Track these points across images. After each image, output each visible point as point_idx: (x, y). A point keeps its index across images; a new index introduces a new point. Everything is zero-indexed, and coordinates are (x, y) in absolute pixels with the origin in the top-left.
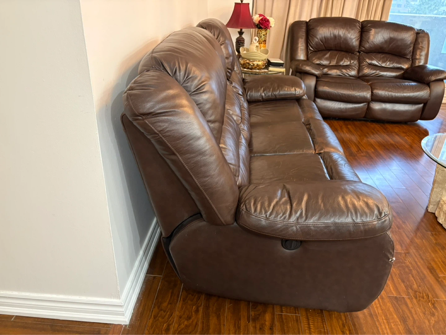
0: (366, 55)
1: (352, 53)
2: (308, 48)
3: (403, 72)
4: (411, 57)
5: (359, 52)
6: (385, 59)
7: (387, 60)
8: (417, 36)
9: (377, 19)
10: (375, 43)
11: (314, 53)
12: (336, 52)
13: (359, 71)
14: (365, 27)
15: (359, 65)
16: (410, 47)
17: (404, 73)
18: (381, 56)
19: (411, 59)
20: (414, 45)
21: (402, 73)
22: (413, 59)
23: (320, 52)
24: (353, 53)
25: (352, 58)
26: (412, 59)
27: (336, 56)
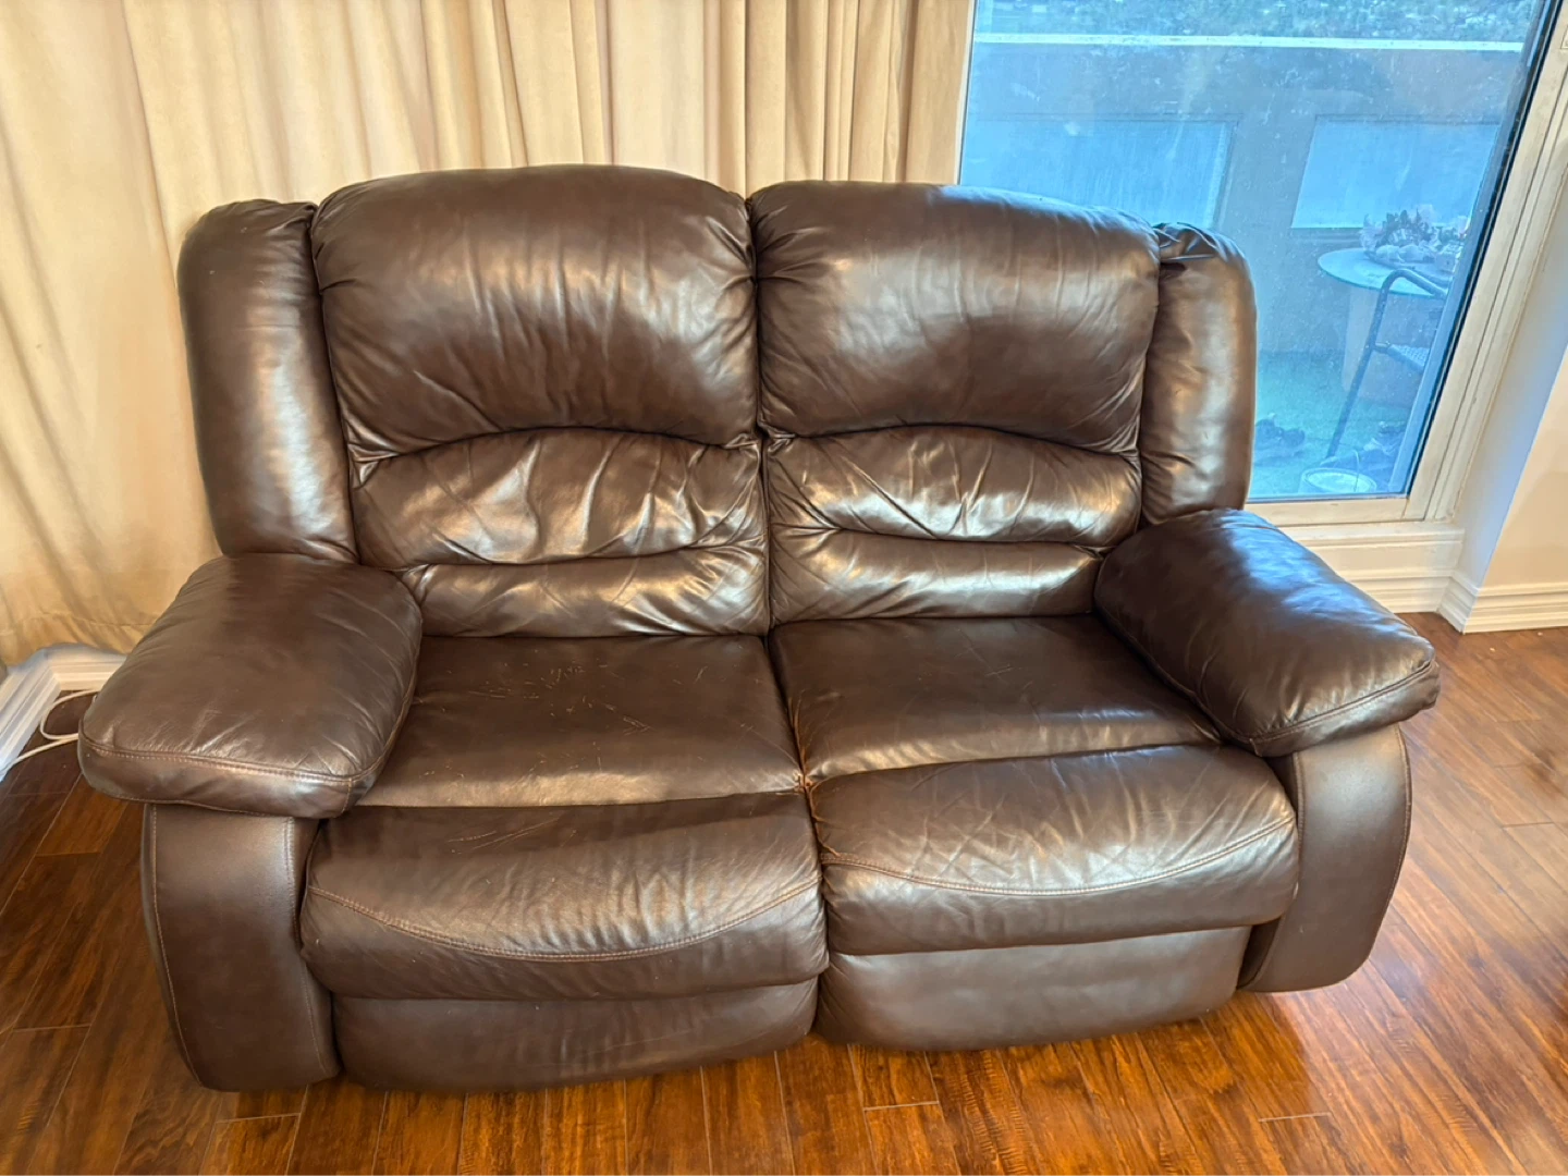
0: (812, 455)
1: (707, 446)
2: (351, 435)
3: (1084, 561)
4: (1133, 446)
5: (762, 435)
6: (955, 479)
7: (964, 486)
8: (1161, 289)
9: (877, 170)
10: (862, 370)
11: (399, 464)
12: (582, 445)
13: (771, 581)
14: (776, 244)
15: (771, 537)
16: (1126, 379)
17: (1090, 577)
18: (918, 453)
19: (1134, 459)
20: (1151, 355)
21: (1082, 573)
22: (1152, 458)
23: (452, 455)
24: (719, 447)
25: (707, 491)
26: (1141, 457)
27: (585, 480)
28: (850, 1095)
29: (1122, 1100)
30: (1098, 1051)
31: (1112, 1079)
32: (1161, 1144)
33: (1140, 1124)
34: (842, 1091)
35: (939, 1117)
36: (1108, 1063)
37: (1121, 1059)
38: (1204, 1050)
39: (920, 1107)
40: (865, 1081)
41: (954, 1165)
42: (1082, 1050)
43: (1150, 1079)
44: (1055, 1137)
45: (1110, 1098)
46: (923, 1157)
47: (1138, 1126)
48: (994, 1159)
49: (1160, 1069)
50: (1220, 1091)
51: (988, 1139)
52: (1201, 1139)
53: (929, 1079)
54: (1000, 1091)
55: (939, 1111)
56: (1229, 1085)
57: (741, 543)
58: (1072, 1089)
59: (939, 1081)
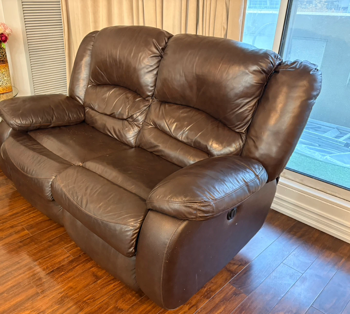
1: (143, 98)
4: (243, 131)
5: (153, 98)
6: (186, 123)
7: (187, 126)
12: (122, 91)
13: (139, 135)
15: (143, 124)
19: (243, 136)
24: (145, 99)
25: (133, 107)
26: (246, 136)
27: (117, 98)
28: (65, 245)
29: (99, 289)
30: (113, 279)
31: (105, 285)
32: (90, 300)
33: (93, 295)
34: (65, 243)
35: (69, 260)
36: (110, 282)
37: (113, 285)
38: (131, 300)
39: (70, 256)
40: (71, 245)
41: (57, 266)
42: (110, 277)
43: (111, 292)
44: (77, 280)
45: (98, 286)
46: (56, 261)
47: (93, 294)
48: (63, 272)
49: (116, 293)
50: (118, 308)
51: (69, 269)
52: (98, 308)
53: (80, 254)
54: (85, 267)
55: (71, 259)
56: (122, 309)
57: (135, 123)
58: (95, 278)
59: (80, 256)
